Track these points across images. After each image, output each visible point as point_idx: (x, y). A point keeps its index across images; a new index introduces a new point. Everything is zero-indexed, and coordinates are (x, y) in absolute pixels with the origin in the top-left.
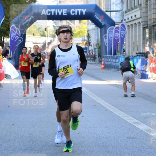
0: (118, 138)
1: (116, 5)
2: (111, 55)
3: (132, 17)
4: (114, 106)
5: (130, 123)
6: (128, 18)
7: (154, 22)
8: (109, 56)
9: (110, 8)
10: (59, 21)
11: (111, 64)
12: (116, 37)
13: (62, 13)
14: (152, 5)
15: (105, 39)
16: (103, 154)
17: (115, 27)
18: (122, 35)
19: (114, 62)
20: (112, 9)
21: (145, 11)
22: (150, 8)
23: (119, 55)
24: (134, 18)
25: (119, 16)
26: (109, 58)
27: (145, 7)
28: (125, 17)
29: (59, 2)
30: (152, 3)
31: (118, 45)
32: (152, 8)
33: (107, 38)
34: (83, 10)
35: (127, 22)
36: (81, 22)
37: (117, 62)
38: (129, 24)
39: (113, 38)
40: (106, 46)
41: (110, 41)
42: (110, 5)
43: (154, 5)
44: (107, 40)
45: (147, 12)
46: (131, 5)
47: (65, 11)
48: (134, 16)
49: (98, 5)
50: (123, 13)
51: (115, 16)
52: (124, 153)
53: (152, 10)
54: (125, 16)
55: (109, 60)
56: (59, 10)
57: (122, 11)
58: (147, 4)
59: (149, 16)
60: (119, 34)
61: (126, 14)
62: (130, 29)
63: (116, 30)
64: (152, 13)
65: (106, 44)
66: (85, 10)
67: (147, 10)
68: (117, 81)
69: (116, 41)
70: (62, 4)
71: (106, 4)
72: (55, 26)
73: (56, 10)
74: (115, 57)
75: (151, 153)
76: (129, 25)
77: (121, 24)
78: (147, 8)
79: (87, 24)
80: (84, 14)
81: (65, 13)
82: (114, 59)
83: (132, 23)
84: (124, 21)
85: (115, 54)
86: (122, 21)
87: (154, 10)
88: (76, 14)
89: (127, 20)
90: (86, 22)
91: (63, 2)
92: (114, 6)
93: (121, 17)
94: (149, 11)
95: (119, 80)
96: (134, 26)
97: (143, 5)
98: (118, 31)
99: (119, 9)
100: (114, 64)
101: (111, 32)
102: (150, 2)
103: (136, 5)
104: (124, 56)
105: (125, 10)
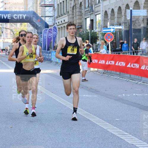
0: (50, 113)
1: (50, 12)
2: (46, 50)
3: (61, 21)
4: (47, 90)
5: (59, 102)
6: (59, 22)
7: (78, 26)
8: (44, 51)
9: (45, 14)
10: (5, 23)
11: (45, 57)
12: (50, 37)
13: (7, 17)
14: (77, 13)
15: (41, 38)
16: (38, 126)
17: (48, 29)
18: (54, 35)
19: (48, 56)
20: (46, 15)
21: (71, 17)
22: (75, 15)
23: (51, 50)
24: (63, 22)
25: (52, 20)
26: (44, 53)
27: (72, 14)
28: (57, 22)
29: (4, 9)
30: (77, 11)
31: (51, 43)
32: (77, 15)
33: (42, 37)
34: (23, 15)
35: (58, 25)
36: (22, 25)
37: (50, 56)
38: (59, 26)
39: (47, 37)
40: (42, 44)
41: (44, 40)
42: (45, 12)
43: (79, 12)
44: (42, 39)
45: (73, 18)
46: (61, 12)
47: (9, 16)
48: (63, 21)
49: (35, 11)
50: (55, 18)
51: (48, 20)
52: (55, 125)
53: (77, 16)
54: (56, 20)
55: (44, 55)
56: (4, 15)
57: (54, 17)
58: (73, 12)
59: (75, 21)
60: (52, 34)
61: (57, 19)
62: (60, 31)
63: (49, 31)
64: (77, 18)
65: (42, 41)
66: (25, 15)
67: (73, 16)
68: (50, 71)
69: (49, 40)
70: (7, 10)
71: (41, 11)
72: (2, 27)
73: (2, 15)
74: (49, 52)
75: (75, 124)
76: (59, 28)
77: (53, 26)
78: (73, 14)
79: (27, 26)
80: (24, 18)
81: (9, 17)
82: (48, 53)
83: (61, 26)
84: (55, 25)
85: (48, 50)
86: (54, 24)
87: (79, 16)
88: (18, 18)
89: (58, 24)
90: (26, 25)
91: (8, 8)
92: (48, 12)
93: (53, 21)
94: (75, 17)
95: (51, 70)
96: (63, 28)
97: (70, 13)
98: (51, 32)
99: (52, 15)
100: (47, 57)
101: (45, 32)
102: (75, 10)
103: (65, 12)
104: (55, 51)
105: (56, 16)
